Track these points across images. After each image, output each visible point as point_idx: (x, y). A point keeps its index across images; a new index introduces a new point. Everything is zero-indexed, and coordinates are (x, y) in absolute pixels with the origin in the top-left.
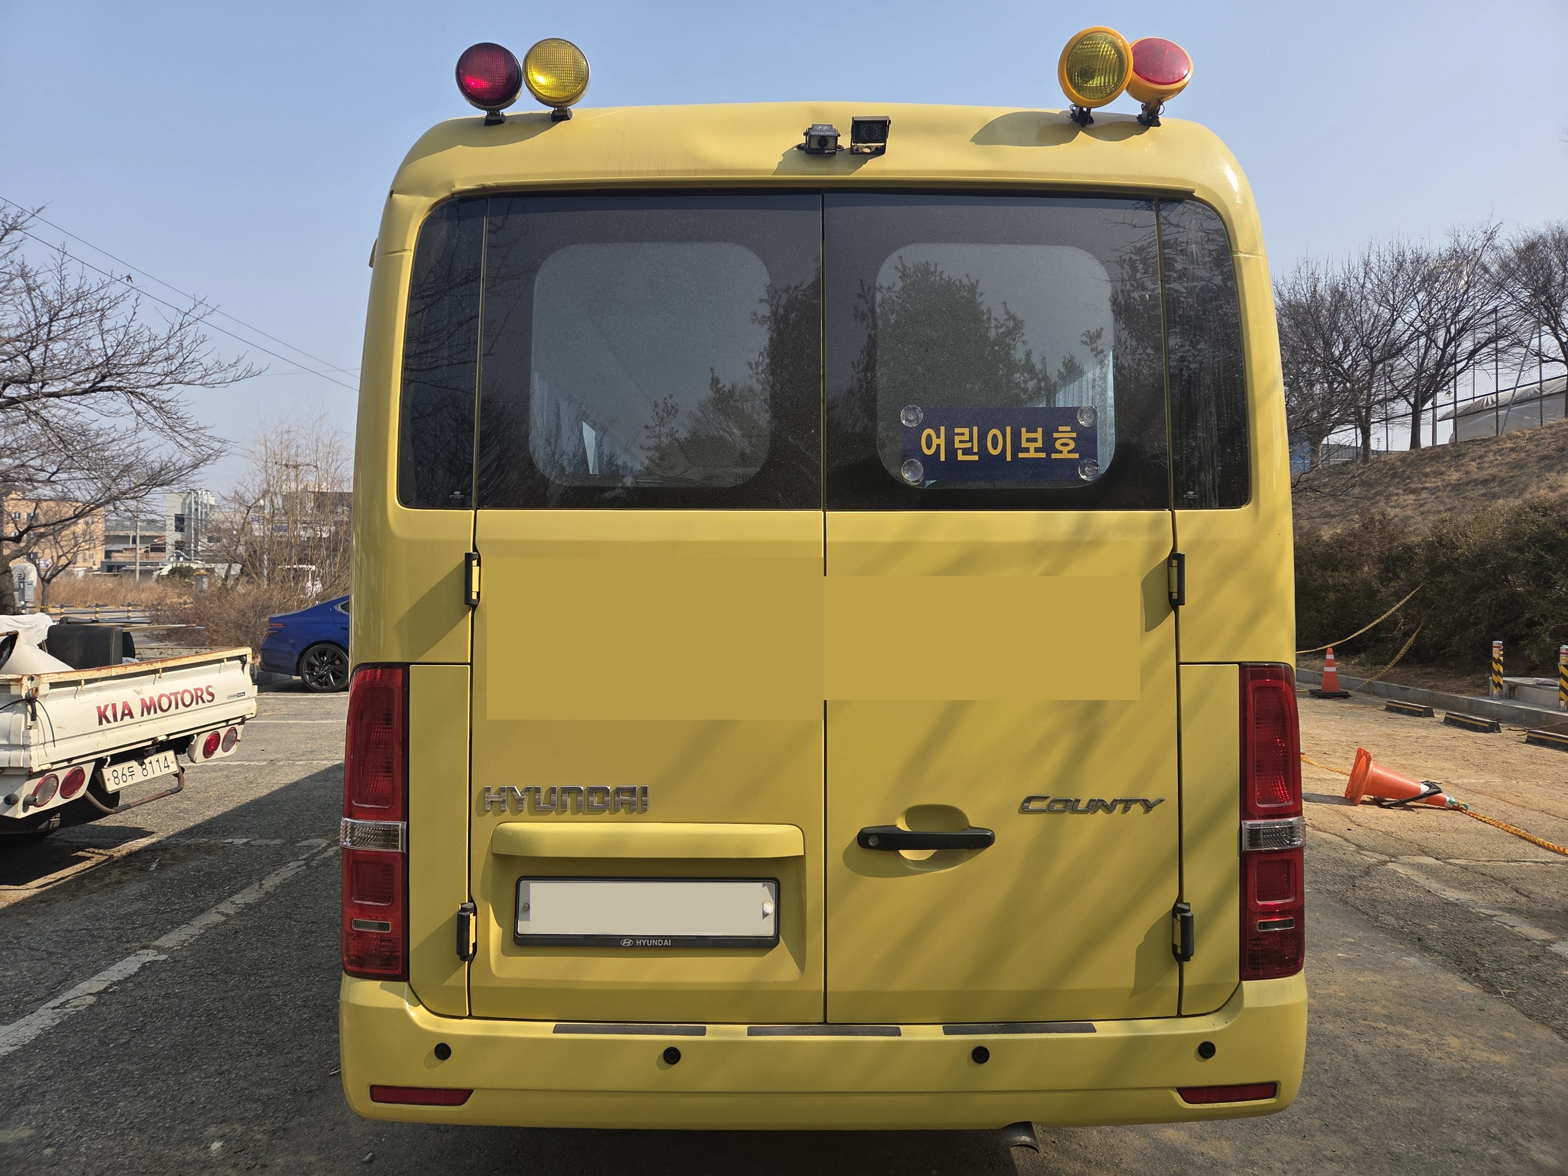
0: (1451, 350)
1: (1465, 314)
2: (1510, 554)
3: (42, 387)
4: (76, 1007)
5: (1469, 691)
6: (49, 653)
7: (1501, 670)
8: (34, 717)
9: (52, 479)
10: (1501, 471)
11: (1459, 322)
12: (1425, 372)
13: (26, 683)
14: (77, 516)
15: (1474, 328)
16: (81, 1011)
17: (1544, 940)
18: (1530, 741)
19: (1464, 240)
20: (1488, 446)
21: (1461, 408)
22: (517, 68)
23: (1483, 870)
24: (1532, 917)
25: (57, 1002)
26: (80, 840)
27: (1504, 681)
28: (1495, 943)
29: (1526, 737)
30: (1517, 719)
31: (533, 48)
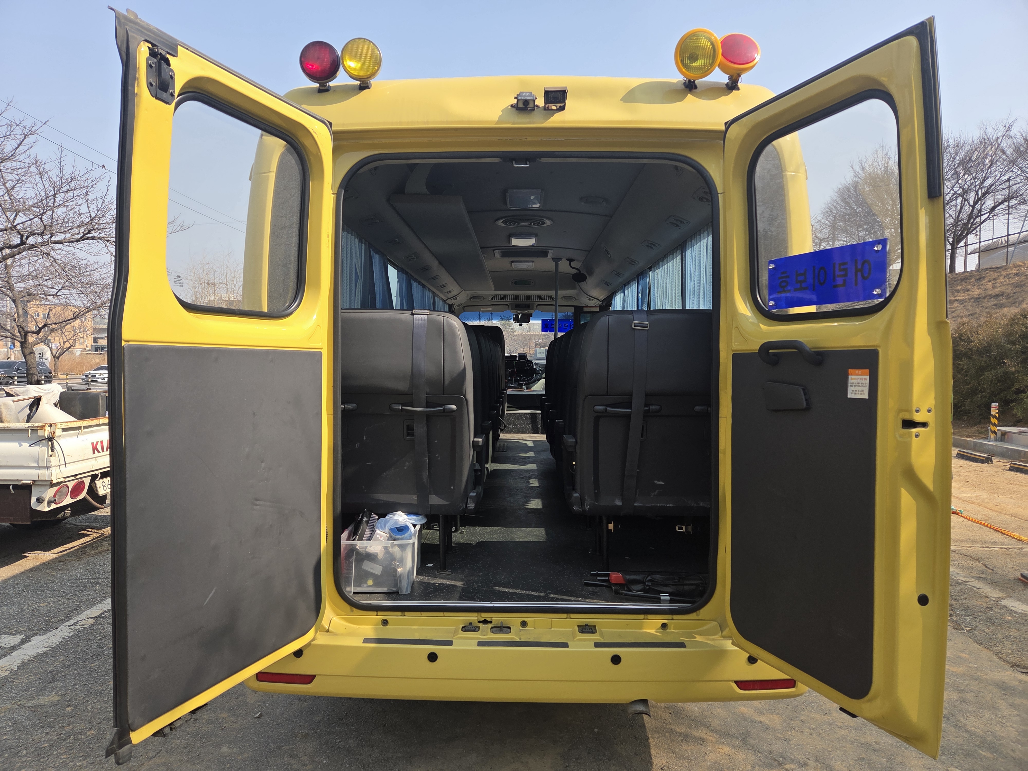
0: (978, 206)
1: (988, 182)
2: (1006, 345)
3: (51, 237)
4: (82, 625)
5: (975, 436)
6: (61, 409)
7: (997, 422)
8: (53, 450)
9: (58, 294)
10: (1008, 289)
11: (985, 187)
12: (960, 221)
13: (48, 428)
14: (75, 318)
15: (995, 191)
16: (86, 628)
17: (998, 598)
18: (1012, 469)
19: (990, 131)
20: (1000, 272)
21: (984, 246)
22: (337, 57)
23: (965, 553)
24: (993, 583)
25: (71, 622)
26: (82, 524)
27: (998, 430)
28: (966, 599)
29: (1009, 466)
30: (1004, 454)
31: (346, 44)
